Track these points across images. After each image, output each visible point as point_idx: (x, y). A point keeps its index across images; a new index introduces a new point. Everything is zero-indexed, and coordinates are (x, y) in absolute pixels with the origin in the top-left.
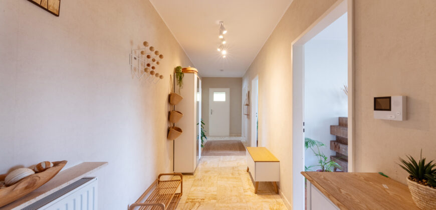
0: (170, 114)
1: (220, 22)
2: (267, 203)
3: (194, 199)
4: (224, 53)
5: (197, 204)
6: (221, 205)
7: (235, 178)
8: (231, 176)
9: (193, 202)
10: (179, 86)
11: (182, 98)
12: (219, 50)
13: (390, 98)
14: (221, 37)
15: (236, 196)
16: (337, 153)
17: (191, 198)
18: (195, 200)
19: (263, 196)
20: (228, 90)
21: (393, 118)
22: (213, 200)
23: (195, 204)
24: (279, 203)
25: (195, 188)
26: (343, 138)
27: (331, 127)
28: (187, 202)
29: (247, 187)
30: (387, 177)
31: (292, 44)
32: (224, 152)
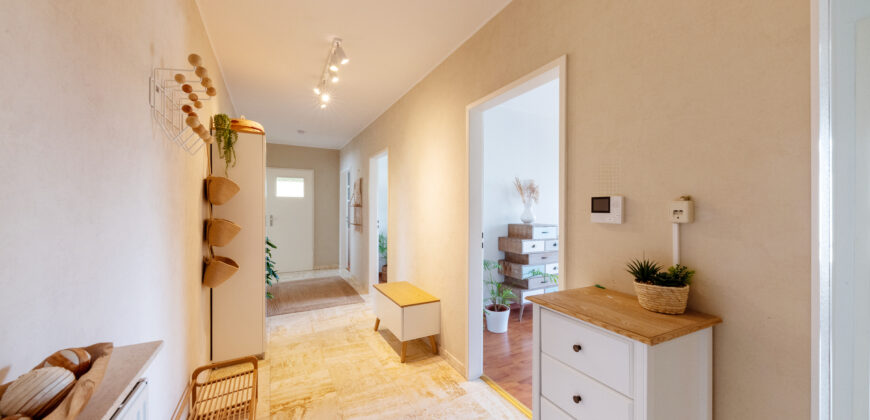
0: (207, 227)
1: (336, 39)
2: (425, 372)
3: (287, 403)
4: (326, 98)
5: (299, 411)
6: (349, 398)
7: (357, 346)
8: (347, 343)
9: (288, 408)
10: (224, 160)
11: (238, 189)
12: (317, 91)
13: (609, 198)
14: (334, 68)
15: (371, 375)
16: (506, 277)
17: (278, 403)
18: (292, 404)
19: (417, 364)
20: (310, 174)
21: (612, 221)
22: (330, 394)
23: (293, 411)
24: (443, 368)
25: (278, 383)
26: (515, 254)
27: (500, 239)
28: (273, 414)
29: (385, 356)
30: (603, 288)
31: (469, 107)
32: (315, 302)
